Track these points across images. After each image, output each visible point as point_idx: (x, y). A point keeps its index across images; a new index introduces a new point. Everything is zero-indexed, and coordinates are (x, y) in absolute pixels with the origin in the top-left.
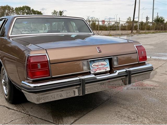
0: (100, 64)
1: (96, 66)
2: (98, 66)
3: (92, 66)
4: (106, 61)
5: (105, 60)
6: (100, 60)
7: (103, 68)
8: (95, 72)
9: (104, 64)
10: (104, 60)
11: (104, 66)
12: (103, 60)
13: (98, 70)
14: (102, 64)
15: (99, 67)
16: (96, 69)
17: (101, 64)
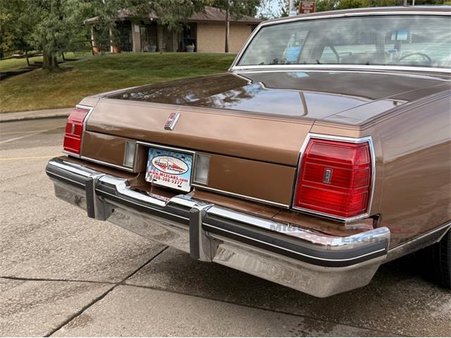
0: (170, 163)
1: (161, 165)
2: (163, 166)
3: (153, 162)
4: (187, 162)
5: (184, 158)
6: (172, 153)
7: (174, 178)
8: (155, 182)
9: (179, 168)
10: (183, 155)
11: (178, 173)
12: (180, 156)
13: (161, 177)
14: (175, 167)
15: (167, 171)
16: (159, 172)
17: (172, 164)
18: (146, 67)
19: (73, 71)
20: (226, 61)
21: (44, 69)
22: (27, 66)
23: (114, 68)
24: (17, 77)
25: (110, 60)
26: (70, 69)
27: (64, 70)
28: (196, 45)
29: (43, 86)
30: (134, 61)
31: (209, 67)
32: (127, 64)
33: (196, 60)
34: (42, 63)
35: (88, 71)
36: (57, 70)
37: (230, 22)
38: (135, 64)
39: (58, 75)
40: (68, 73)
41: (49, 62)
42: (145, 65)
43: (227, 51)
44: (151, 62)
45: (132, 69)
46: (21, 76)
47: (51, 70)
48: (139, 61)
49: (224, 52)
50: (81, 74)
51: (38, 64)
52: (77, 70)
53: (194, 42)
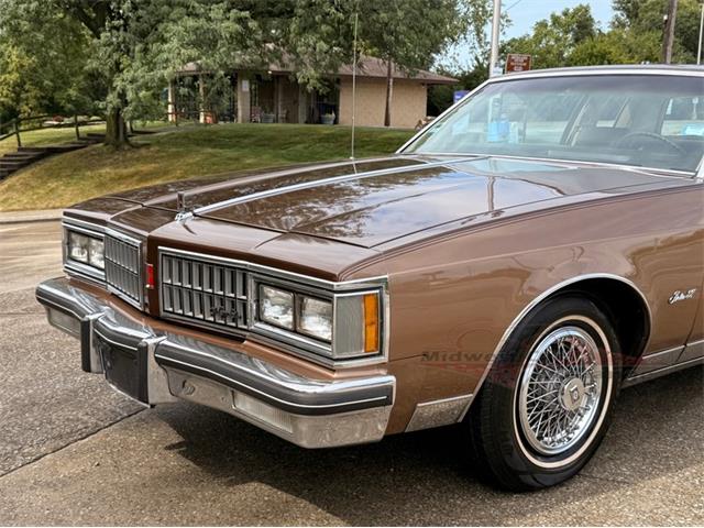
18: (264, 145)
19: (152, 149)
20: (390, 138)
21: (106, 145)
22: (76, 140)
23: (215, 147)
24: (64, 155)
25: (205, 134)
26: (147, 146)
27: (138, 147)
28: (337, 115)
29: (108, 170)
30: (246, 136)
31: (363, 147)
32: (234, 140)
33: (342, 136)
34: (104, 136)
35: (174, 150)
36: (126, 147)
37: (394, 79)
38: (246, 141)
39: (129, 155)
40: (143, 151)
41: (114, 134)
42: (262, 143)
43: (387, 123)
44: (272, 139)
45: (243, 148)
46: (69, 155)
47: (117, 147)
48: (253, 136)
49: (383, 126)
50: (164, 154)
51: (95, 138)
52: (157, 148)
53: (335, 109)
